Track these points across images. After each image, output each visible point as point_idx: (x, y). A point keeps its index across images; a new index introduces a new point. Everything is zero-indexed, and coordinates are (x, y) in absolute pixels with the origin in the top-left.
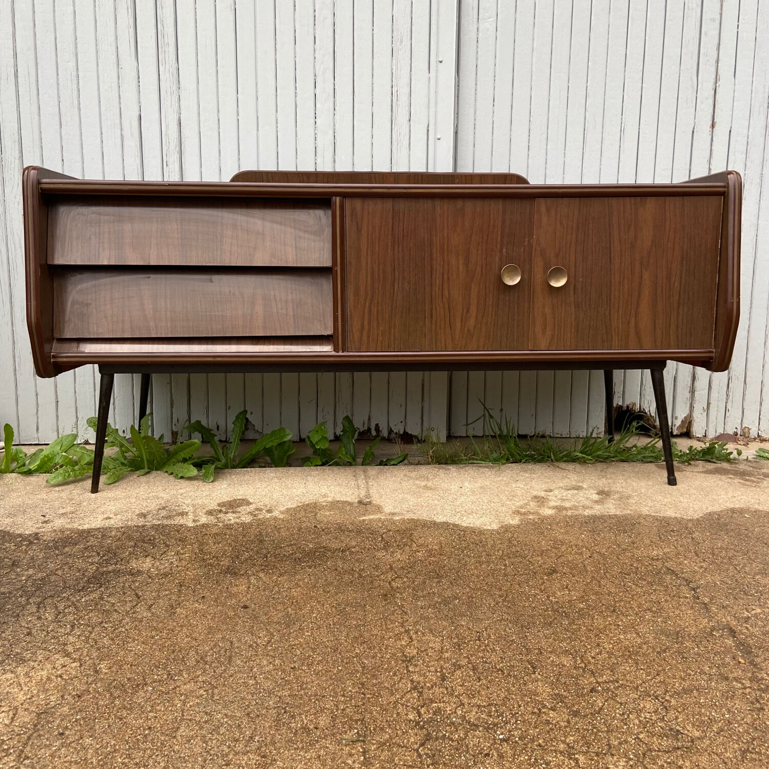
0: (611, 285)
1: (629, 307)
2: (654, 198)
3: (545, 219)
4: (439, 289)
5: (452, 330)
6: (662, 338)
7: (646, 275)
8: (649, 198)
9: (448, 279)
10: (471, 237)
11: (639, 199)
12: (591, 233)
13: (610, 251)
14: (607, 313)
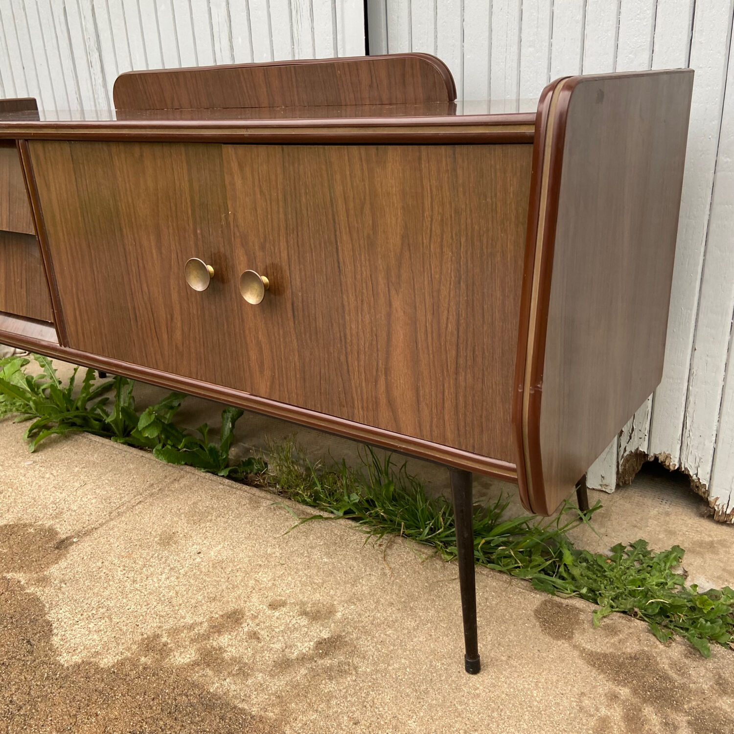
0: (344, 312)
1: (375, 355)
3: (239, 182)
4: (137, 281)
5: (160, 341)
6: (432, 422)
7: (397, 303)
9: (144, 267)
10: (158, 206)
12: (305, 212)
13: (337, 249)
14: (343, 358)
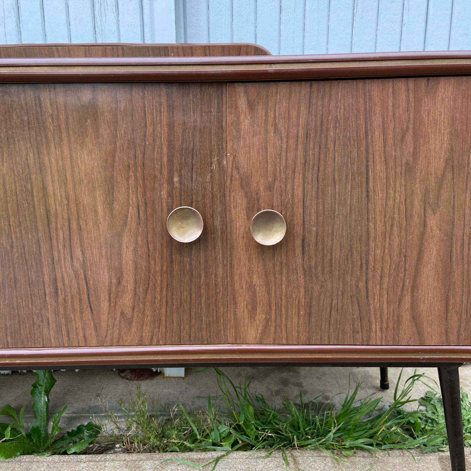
0: (368, 239)
1: (402, 275)
2: (453, 80)
3: (246, 123)
4: (64, 246)
5: (95, 312)
6: (460, 327)
7: (433, 222)
8: (442, 80)
9: (80, 229)
10: (114, 156)
11: (423, 82)
12: (331, 147)
13: (368, 179)
14: (362, 285)
